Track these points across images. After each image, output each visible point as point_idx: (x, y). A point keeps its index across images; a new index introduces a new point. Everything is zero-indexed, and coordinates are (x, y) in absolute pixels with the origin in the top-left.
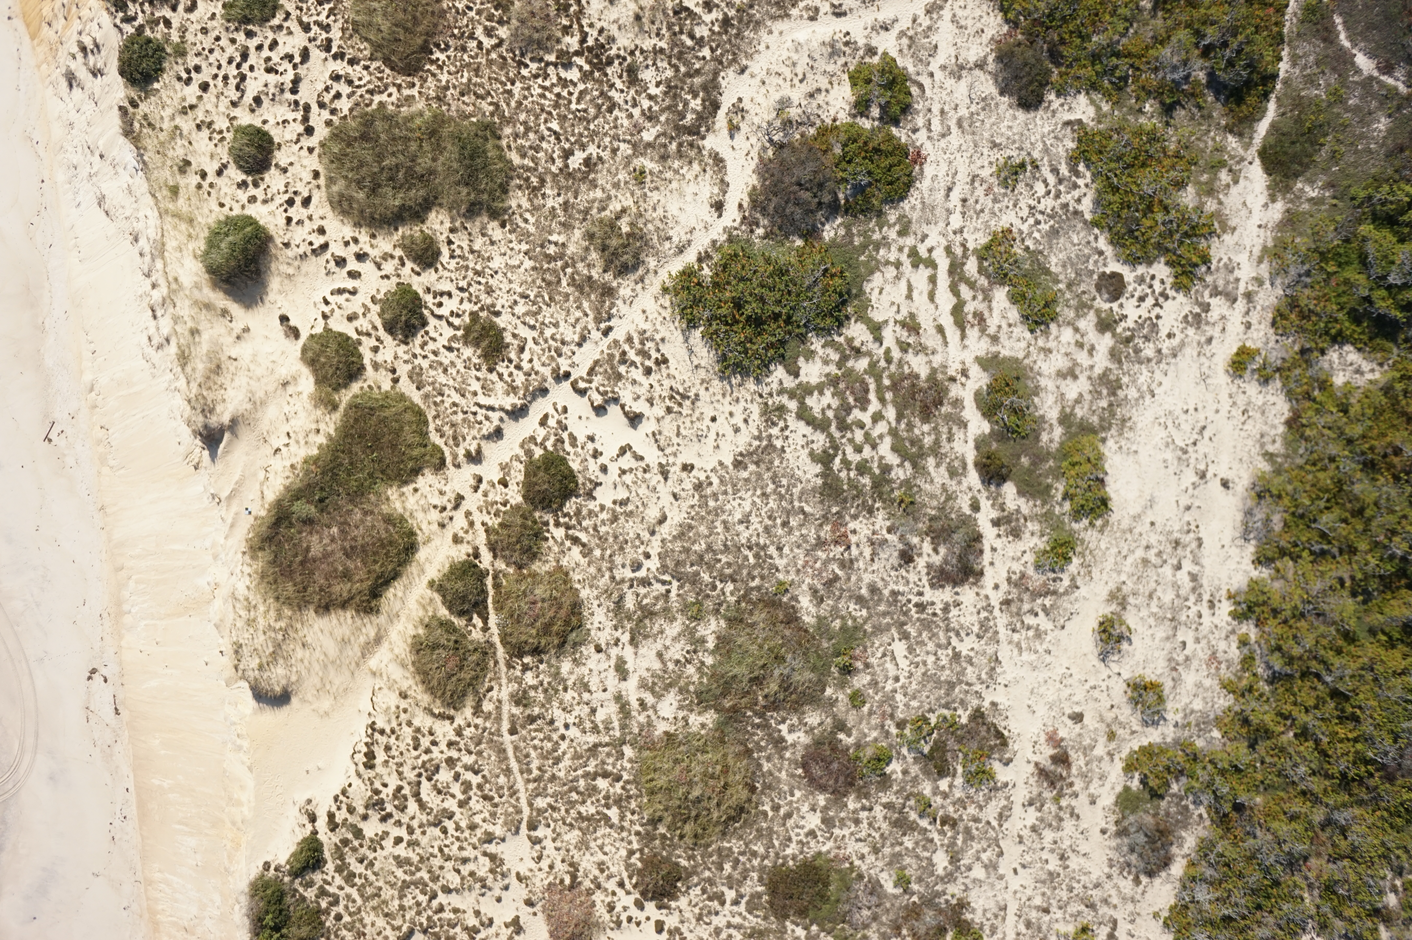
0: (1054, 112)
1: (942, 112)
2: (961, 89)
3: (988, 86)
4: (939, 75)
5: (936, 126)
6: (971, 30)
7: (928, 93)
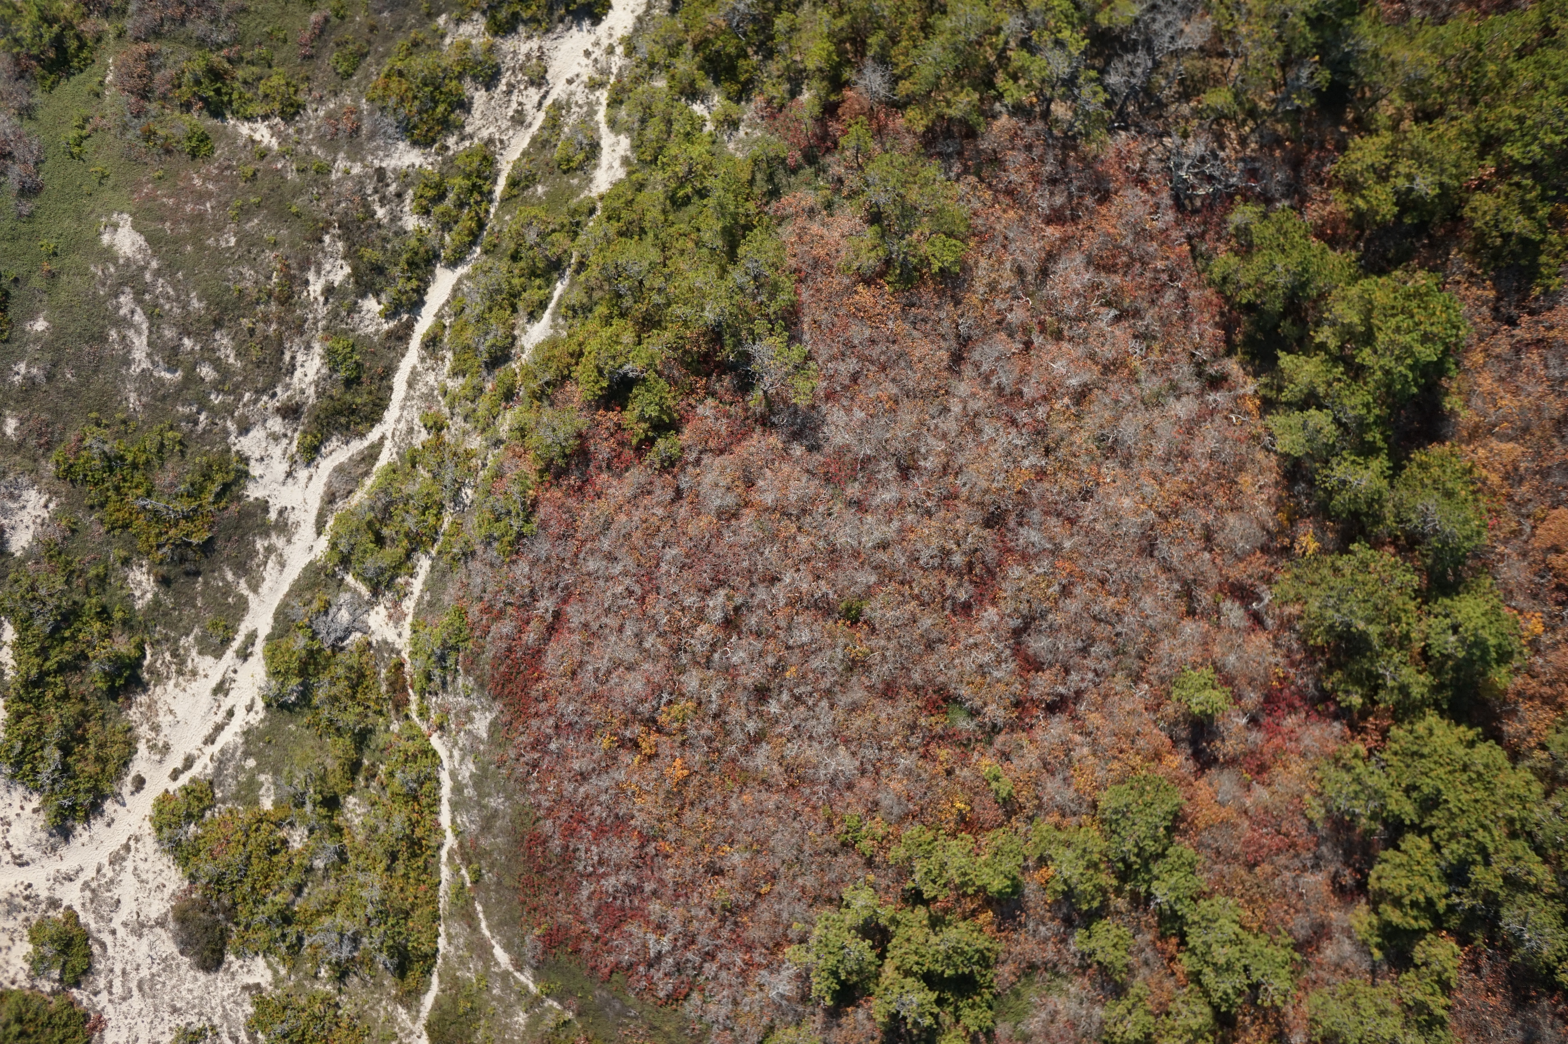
0: (233, 974)
1: (124, 972)
2: (143, 947)
3: (168, 946)
4: (121, 932)
5: (117, 989)
6: (152, 885)
7: (110, 951)
